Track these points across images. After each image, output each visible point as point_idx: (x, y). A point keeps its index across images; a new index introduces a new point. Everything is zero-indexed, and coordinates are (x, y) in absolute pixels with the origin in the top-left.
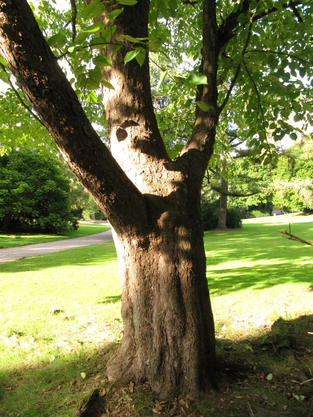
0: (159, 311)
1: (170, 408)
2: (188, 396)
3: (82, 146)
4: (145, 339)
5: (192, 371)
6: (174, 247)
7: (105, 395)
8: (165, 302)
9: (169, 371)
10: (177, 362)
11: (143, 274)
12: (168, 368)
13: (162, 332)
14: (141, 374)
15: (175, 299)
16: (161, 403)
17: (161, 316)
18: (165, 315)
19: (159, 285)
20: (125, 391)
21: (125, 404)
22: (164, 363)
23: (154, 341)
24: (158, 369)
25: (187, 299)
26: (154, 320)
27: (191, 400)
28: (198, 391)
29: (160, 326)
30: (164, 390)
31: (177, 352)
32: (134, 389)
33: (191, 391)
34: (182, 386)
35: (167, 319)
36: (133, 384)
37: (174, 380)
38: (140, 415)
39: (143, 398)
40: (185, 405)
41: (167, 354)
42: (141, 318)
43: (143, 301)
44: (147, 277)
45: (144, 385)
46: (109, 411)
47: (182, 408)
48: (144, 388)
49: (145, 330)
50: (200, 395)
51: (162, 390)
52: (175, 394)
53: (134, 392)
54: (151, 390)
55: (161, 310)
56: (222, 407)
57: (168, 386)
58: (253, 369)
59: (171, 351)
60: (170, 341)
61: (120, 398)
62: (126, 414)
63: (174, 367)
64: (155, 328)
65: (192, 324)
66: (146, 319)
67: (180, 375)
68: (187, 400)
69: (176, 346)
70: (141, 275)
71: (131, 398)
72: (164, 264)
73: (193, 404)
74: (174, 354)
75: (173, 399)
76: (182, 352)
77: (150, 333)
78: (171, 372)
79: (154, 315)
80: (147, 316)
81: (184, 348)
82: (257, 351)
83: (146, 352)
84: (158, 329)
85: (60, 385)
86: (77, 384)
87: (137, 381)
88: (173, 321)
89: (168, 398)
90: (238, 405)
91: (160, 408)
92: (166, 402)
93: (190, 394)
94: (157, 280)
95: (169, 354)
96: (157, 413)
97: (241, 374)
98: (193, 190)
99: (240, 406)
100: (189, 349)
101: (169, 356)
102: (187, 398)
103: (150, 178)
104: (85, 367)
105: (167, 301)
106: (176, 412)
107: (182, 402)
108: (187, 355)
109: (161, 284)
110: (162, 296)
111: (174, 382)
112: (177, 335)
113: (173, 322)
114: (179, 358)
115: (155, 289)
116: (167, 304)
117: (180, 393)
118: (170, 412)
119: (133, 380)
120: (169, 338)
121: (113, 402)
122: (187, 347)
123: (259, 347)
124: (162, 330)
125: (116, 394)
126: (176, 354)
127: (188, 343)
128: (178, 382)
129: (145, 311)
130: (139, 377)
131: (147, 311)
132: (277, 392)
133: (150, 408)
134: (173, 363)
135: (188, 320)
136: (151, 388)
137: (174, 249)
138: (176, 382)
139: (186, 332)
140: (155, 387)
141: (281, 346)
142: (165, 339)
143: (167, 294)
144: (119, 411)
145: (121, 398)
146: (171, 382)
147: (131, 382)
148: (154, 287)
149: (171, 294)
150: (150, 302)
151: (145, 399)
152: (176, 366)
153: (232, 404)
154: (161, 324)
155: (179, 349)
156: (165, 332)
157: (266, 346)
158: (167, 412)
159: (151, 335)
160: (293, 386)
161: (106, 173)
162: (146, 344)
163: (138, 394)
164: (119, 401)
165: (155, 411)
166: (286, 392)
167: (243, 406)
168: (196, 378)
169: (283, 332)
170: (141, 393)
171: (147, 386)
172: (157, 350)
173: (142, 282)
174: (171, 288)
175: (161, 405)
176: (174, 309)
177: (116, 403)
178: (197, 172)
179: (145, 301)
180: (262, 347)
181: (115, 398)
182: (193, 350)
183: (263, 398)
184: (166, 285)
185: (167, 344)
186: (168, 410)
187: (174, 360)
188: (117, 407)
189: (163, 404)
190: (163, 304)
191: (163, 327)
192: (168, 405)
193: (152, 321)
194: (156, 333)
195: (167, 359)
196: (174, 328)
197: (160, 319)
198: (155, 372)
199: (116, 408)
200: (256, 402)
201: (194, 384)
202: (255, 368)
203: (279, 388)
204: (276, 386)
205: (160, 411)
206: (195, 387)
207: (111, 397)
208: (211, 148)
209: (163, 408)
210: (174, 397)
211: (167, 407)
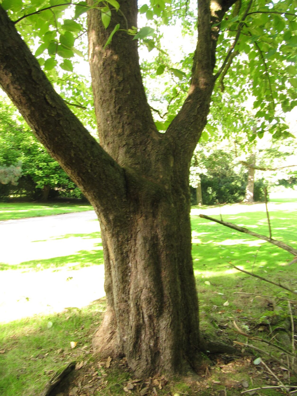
0: (135, 289)
1: (143, 387)
2: (163, 377)
3: (46, 116)
4: (122, 316)
5: (168, 351)
6: (153, 222)
7: (81, 368)
8: (142, 279)
9: (145, 349)
10: (153, 341)
11: (121, 249)
12: (144, 346)
13: (138, 309)
14: (119, 349)
15: (151, 277)
16: (134, 381)
17: (138, 293)
18: (142, 292)
19: (136, 262)
20: (102, 365)
21: (99, 379)
22: (140, 341)
23: (131, 318)
24: (134, 346)
25: (165, 277)
26: (131, 297)
27: (165, 381)
28: (173, 372)
29: (136, 304)
30: (140, 368)
31: (153, 330)
32: (110, 364)
33: (166, 371)
34: (158, 366)
35: (143, 297)
36: (111, 359)
37: (149, 359)
38: (111, 391)
39: (117, 375)
40: (158, 385)
41: (143, 332)
42: (118, 295)
43: (120, 277)
44: (124, 252)
45: (121, 360)
46: (82, 385)
47: (154, 389)
48: (120, 363)
49: (123, 306)
50: (176, 376)
51: (138, 368)
52: (150, 373)
53: (110, 367)
54: (127, 366)
55: (138, 287)
56: (196, 392)
57: (143, 364)
58: (240, 352)
59: (147, 329)
60: (146, 319)
61: (95, 372)
62: (98, 390)
63: (150, 346)
64: (132, 305)
65: (169, 304)
66: (123, 296)
67: (156, 354)
68: (162, 380)
69: (152, 325)
70: (118, 251)
71: (106, 373)
72: (142, 240)
73: (167, 385)
74: (150, 333)
75: (148, 378)
76: (159, 332)
77: (127, 310)
78: (146, 351)
79: (131, 292)
80: (125, 293)
81: (160, 327)
82: (252, 332)
83: (123, 329)
84: (134, 306)
85: (48, 352)
86: (64, 352)
87: (115, 356)
88: (149, 299)
89: (142, 376)
90: (214, 390)
91: (132, 387)
92: (139, 380)
93: (166, 374)
94: (135, 256)
95: (146, 332)
96: (127, 392)
97: (227, 356)
98: (182, 163)
99: (216, 392)
100: (165, 329)
101: (145, 334)
102: (162, 379)
103: (133, 151)
104: (77, 336)
105: (144, 279)
106: (147, 392)
107: (156, 382)
108: (163, 335)
109: (138, 261)
110: (139, 273)
111: (149, 361)
112: (153, 313)
113: (149, 301)
114: (156, 337)
115: (133, 265)
116: (143, 281)
117: (156, 373)
118: (141, 391)
119: (111, 355)
120: (146, 316)
121: (88, 375)
122: (164, 326)
123: (256, 327)
124: (138, 308)
125: (92, 367)
126: (153, 334)
127: (164, 322)
128: (154, 361)
129: (122, 287)
130: (118, 352)
131: (124, 288)
132: (261, 379)
133: (121, 386)
134: (149, 342)
135: (165, 299)
136: (127, 364)
137: (153, 225)
138: (151, 360)
139: (163, 311)
140: (132, 364)
141: (278, 327)
142: (141, 317)
143: (143, 271)
144: (91, 386)
145: (97, 372)
146: (147, 360)
147: (109, 357)
148: (131, 263)
149: (148, 272)
150: (127, 278)
151: (119, 375)
152: (152, 345)
153: (208, 389)
154: (137, 301)
155: (155, 328)
156: (142, 310)
157: (264, 327)
158: (138, 391)
159: (128, 312)
160: (281, 373)
161: (75, 145)
162: (123, 320)
163: (114, 370)
164: (94, 375)
165: (125, 389)
166: (271, 379)
167: (219, 392)
168: (171, 359)
169: (284, 313)
170: (116, 369)
171: (124, 362)
172: (133, 328)
173: (120, 258)
174: (148, 266)
175: (133, 383)
176: (150, 287)
177: (90, 377)
178: (187, 145)
179: (122, 278)
180: (259, 327)
181: (90, 371)
182: (170, 331)
183: (243, 384)
184: (143, 262)
185: (144, 322)
186: (140, 389)
187: (150, 339)
188: (91, 381)
189: (136, 383)
190: (140, 281)
191: (140, 304)
192: (142, 384)
193: (129, 298)
194: (133, 311)
195: (143, 337)
196: (150, 307)
197: (137, 296)
198: (131, 349)
199: (89, 382)
200: (234, 388)
201: (170, 365)
202: (243, 350)
203: (265, 375)
204: (262, 372)
205: (131, 390)
206: (171, 368)
207: (87, 370)
208: (203, 118)
209: (135, 386)
210: (149, 376)
211: (140, 386)
